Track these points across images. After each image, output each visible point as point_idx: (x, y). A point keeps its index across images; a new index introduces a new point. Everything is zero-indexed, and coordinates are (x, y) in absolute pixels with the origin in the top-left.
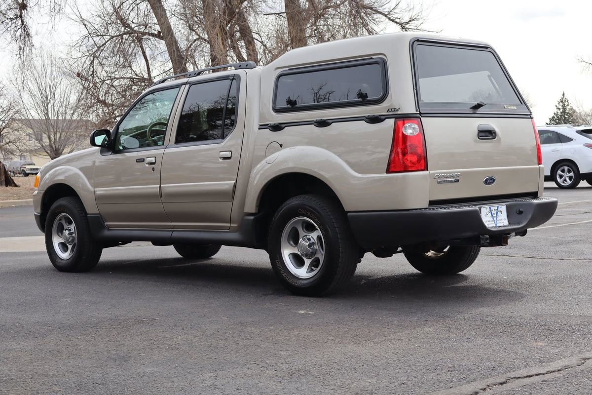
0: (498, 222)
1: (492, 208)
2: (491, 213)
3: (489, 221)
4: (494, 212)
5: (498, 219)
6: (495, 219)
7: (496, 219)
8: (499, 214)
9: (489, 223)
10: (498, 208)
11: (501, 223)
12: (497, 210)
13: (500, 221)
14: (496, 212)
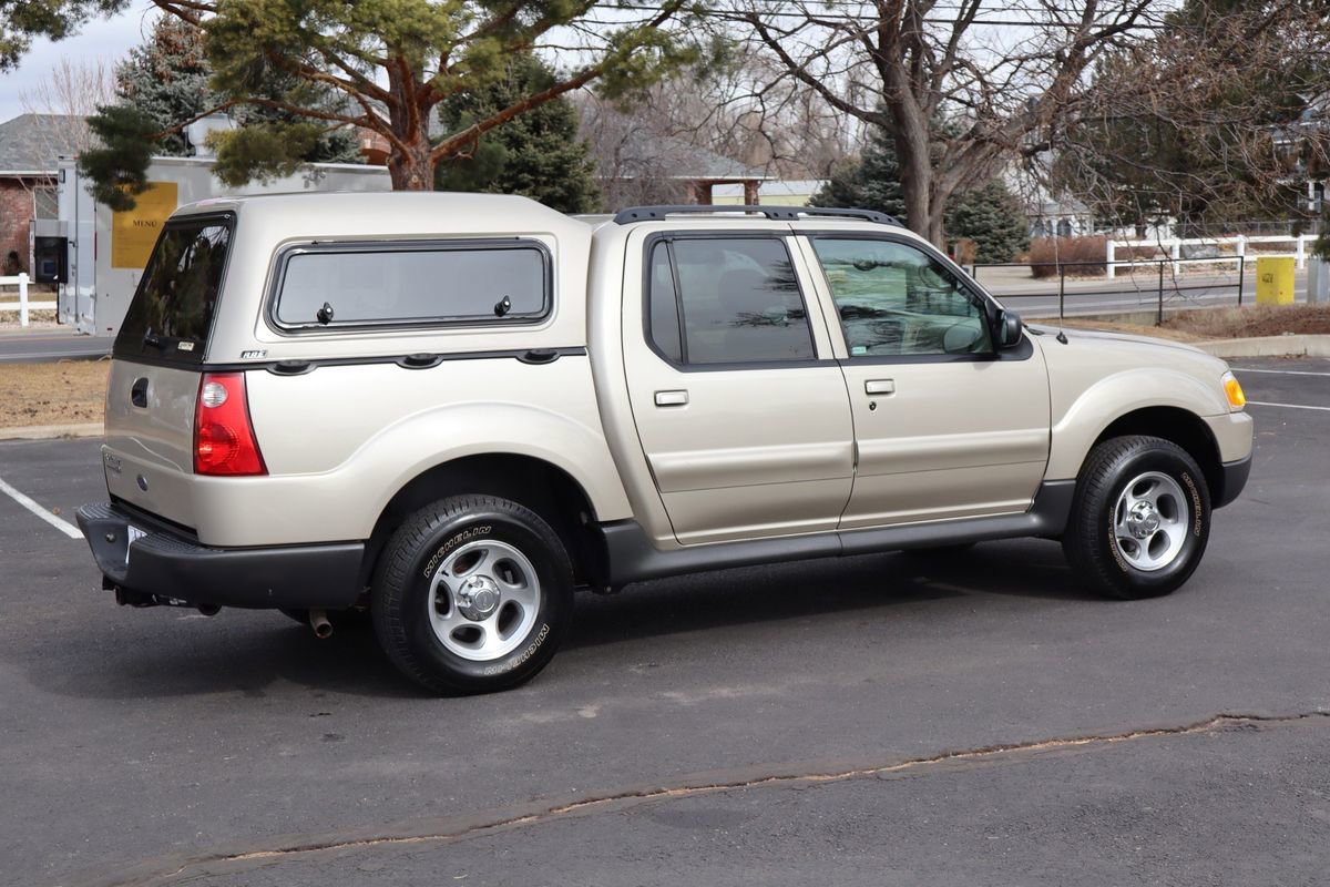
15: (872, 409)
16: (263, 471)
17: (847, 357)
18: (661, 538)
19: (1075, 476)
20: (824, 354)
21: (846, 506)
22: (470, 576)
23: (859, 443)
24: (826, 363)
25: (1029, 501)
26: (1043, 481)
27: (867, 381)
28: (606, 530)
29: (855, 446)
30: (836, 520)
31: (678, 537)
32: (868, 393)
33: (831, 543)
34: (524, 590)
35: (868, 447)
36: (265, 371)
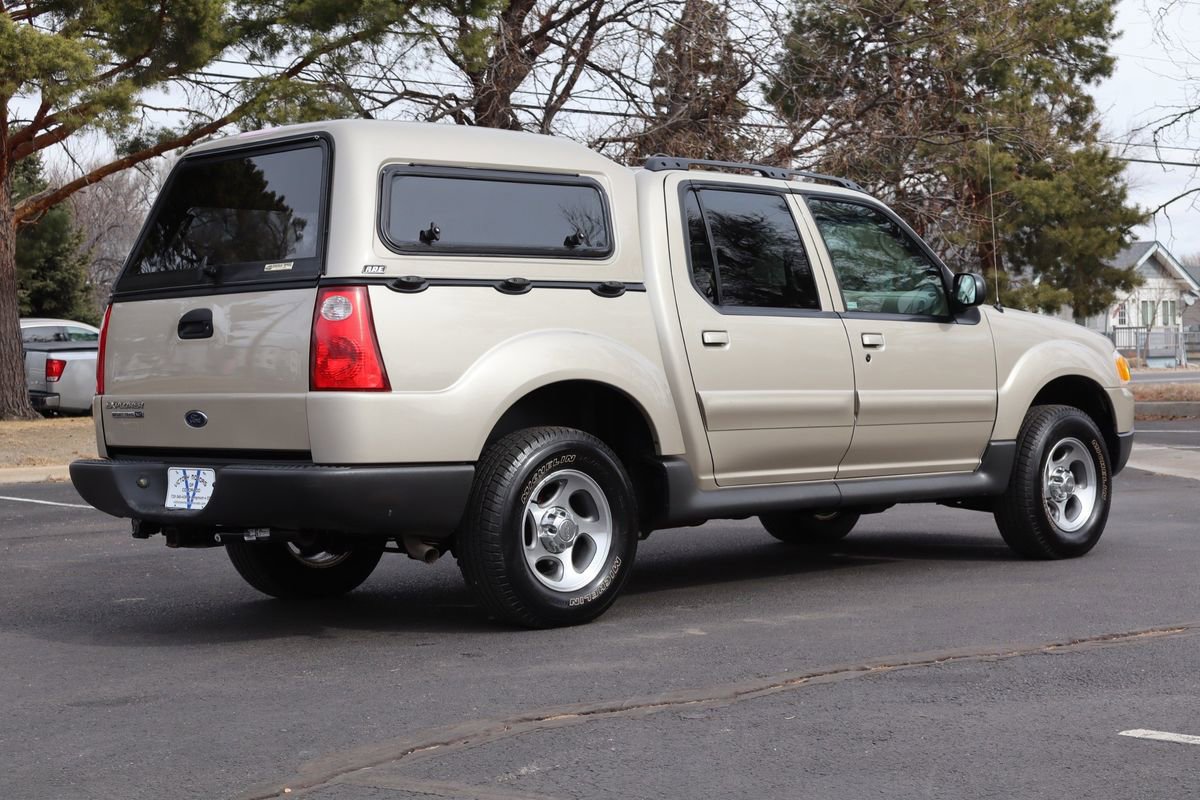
0: (195, 501)
1: (187, 472)
2: (186, 482)
3: (179, 497)
4: (191, 481)
5: (197, 495)
6: (191, 494)
7: (194, 494)
8: (200, 485)
9: (179, 500)
10: (199, 473)
11: (198, 503)
12: (197, 478)
13: (198, 501)
14: (194, 482)
15: (868, 361)
16: (386, 386)
17: (843, 310)
18: (703, 478)
19: (1015, 437)
20: (826, 306)
21: (845, 455)
22: (550, 507)
23: (860, 392)
24: (829, 315)
25: (977, 461)
26: (990, 441)
27: (863, 334)
28: (665, 464)
29: (856, 396)
30: (834, 469)
31: (717, 477)
32: (865, 346)
33: (831, 492)
34: (596, 523)
35: (867, 397)
36: (384, 287)
